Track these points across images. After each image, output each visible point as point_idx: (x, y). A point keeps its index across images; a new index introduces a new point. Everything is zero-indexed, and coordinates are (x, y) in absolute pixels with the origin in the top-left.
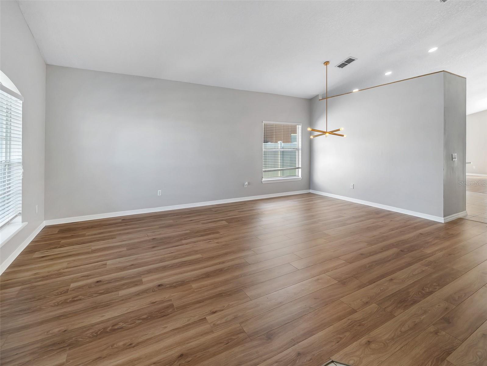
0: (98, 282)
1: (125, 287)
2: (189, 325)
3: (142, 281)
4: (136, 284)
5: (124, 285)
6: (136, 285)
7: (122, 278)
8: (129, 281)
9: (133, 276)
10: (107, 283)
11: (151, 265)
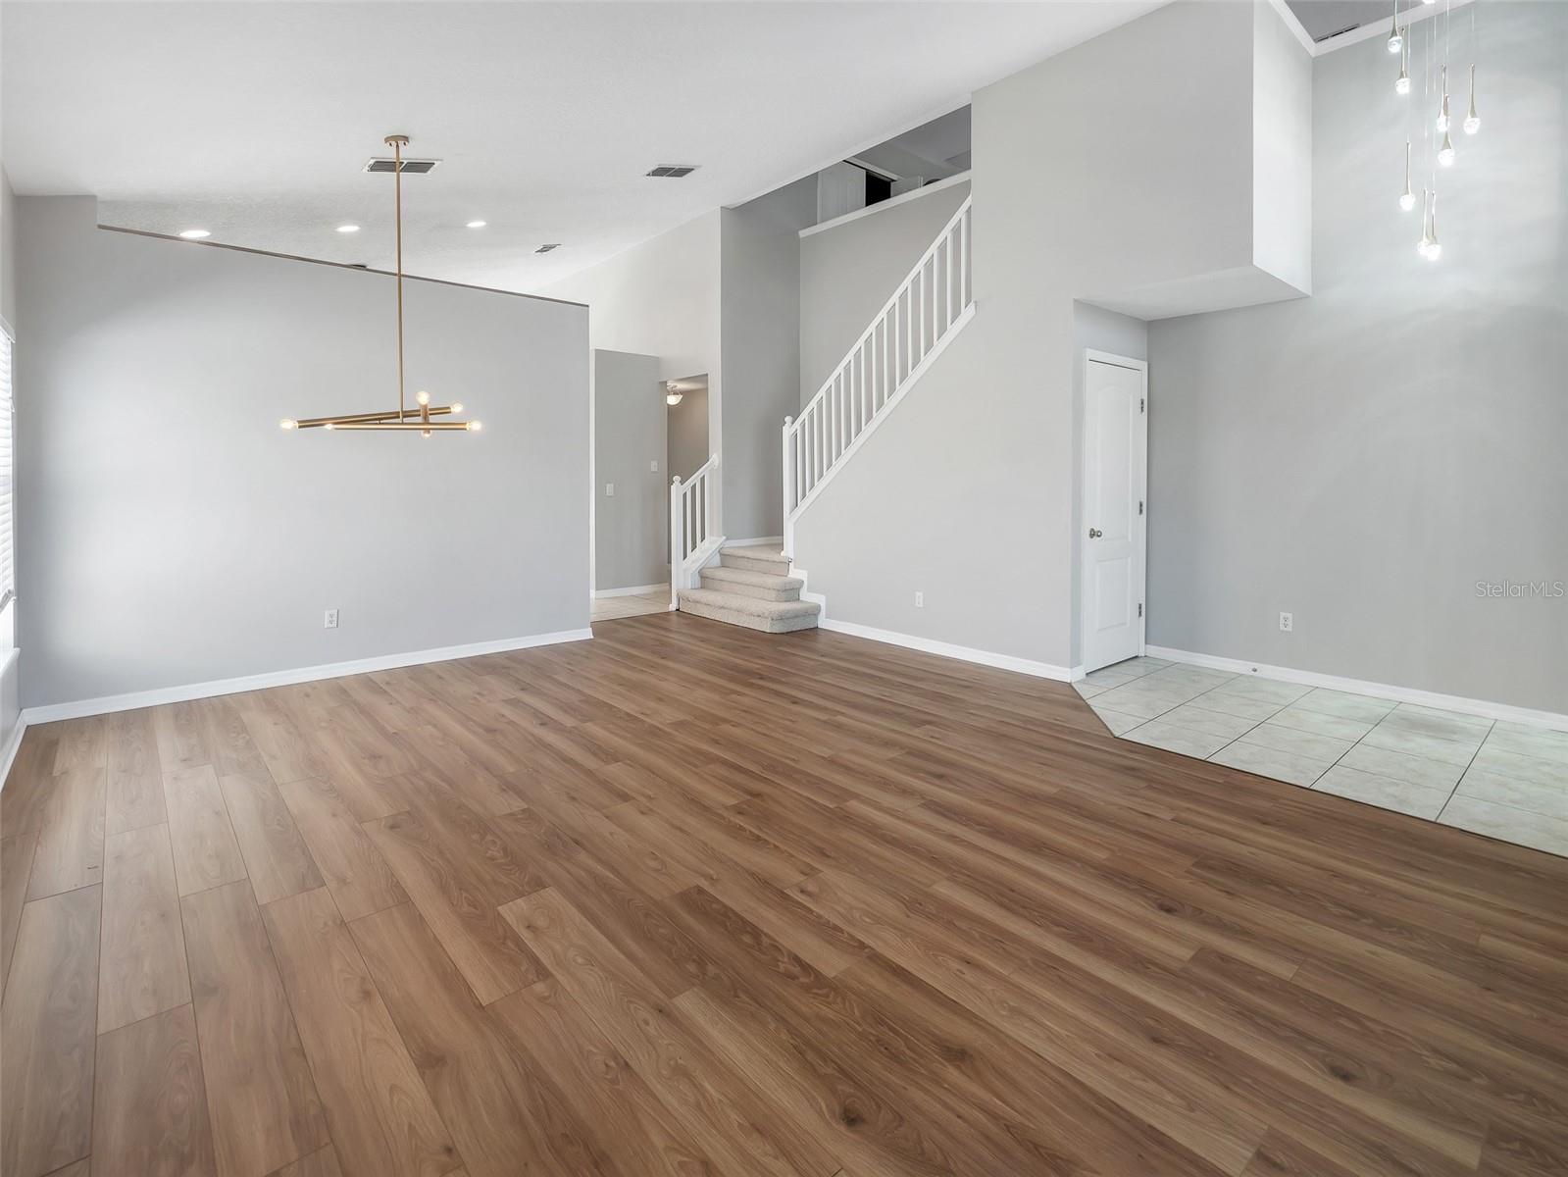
0: (1346, 1077)
1: (1259, 978)
2: (1207, 831)
3: (1196, 955)
4: (1222, 959)
5: (1260, 989)
6: (1224, 958)
7: (1247, 1014)
8: (1230, 986)
9: (1203, 994)
10: (1311, 1039)
11: (1098, 981)
